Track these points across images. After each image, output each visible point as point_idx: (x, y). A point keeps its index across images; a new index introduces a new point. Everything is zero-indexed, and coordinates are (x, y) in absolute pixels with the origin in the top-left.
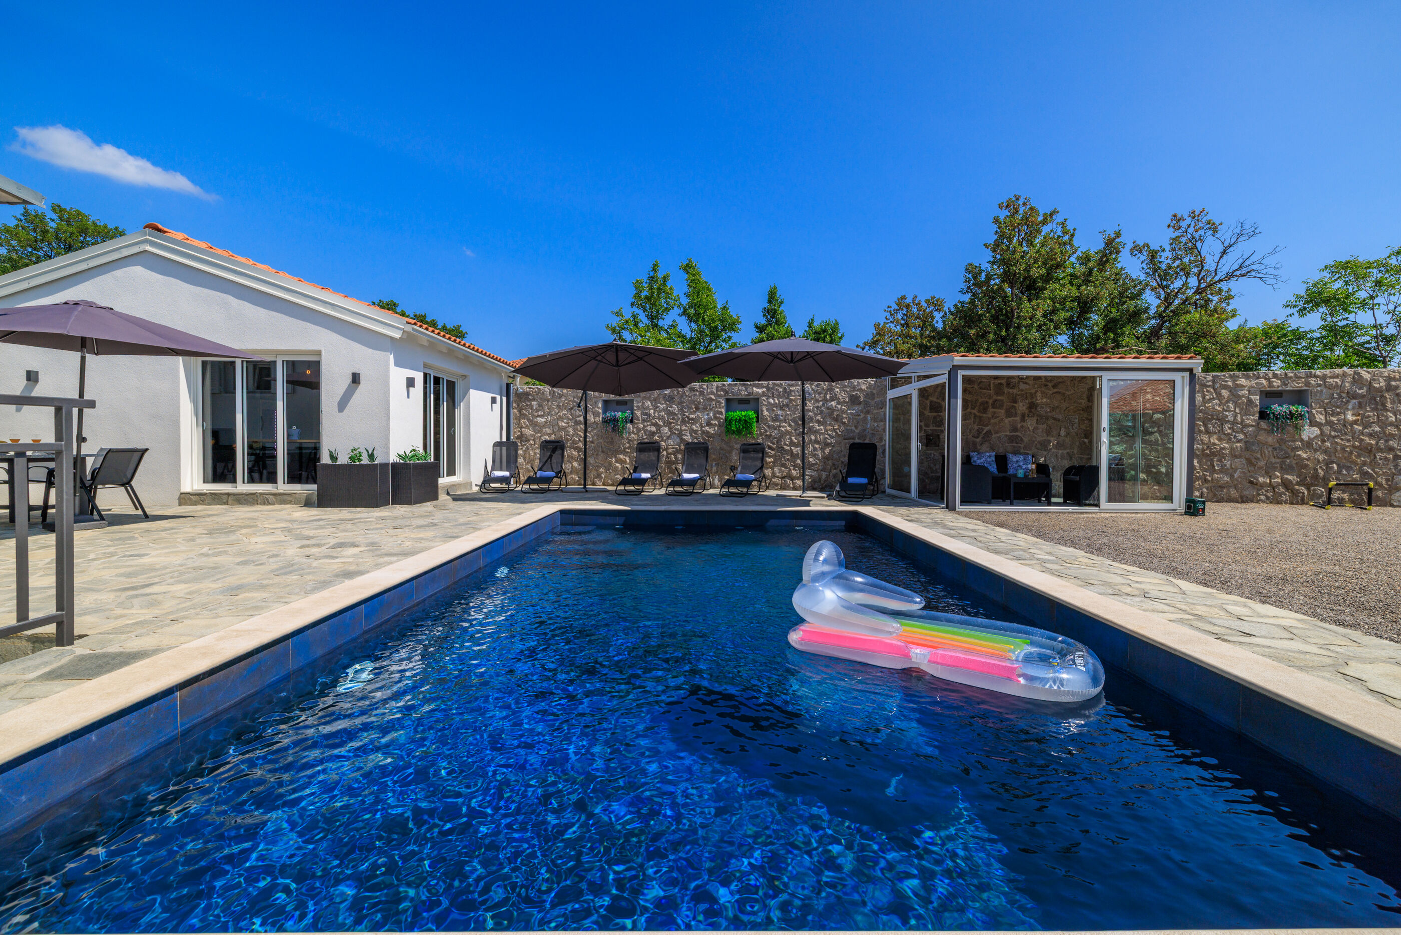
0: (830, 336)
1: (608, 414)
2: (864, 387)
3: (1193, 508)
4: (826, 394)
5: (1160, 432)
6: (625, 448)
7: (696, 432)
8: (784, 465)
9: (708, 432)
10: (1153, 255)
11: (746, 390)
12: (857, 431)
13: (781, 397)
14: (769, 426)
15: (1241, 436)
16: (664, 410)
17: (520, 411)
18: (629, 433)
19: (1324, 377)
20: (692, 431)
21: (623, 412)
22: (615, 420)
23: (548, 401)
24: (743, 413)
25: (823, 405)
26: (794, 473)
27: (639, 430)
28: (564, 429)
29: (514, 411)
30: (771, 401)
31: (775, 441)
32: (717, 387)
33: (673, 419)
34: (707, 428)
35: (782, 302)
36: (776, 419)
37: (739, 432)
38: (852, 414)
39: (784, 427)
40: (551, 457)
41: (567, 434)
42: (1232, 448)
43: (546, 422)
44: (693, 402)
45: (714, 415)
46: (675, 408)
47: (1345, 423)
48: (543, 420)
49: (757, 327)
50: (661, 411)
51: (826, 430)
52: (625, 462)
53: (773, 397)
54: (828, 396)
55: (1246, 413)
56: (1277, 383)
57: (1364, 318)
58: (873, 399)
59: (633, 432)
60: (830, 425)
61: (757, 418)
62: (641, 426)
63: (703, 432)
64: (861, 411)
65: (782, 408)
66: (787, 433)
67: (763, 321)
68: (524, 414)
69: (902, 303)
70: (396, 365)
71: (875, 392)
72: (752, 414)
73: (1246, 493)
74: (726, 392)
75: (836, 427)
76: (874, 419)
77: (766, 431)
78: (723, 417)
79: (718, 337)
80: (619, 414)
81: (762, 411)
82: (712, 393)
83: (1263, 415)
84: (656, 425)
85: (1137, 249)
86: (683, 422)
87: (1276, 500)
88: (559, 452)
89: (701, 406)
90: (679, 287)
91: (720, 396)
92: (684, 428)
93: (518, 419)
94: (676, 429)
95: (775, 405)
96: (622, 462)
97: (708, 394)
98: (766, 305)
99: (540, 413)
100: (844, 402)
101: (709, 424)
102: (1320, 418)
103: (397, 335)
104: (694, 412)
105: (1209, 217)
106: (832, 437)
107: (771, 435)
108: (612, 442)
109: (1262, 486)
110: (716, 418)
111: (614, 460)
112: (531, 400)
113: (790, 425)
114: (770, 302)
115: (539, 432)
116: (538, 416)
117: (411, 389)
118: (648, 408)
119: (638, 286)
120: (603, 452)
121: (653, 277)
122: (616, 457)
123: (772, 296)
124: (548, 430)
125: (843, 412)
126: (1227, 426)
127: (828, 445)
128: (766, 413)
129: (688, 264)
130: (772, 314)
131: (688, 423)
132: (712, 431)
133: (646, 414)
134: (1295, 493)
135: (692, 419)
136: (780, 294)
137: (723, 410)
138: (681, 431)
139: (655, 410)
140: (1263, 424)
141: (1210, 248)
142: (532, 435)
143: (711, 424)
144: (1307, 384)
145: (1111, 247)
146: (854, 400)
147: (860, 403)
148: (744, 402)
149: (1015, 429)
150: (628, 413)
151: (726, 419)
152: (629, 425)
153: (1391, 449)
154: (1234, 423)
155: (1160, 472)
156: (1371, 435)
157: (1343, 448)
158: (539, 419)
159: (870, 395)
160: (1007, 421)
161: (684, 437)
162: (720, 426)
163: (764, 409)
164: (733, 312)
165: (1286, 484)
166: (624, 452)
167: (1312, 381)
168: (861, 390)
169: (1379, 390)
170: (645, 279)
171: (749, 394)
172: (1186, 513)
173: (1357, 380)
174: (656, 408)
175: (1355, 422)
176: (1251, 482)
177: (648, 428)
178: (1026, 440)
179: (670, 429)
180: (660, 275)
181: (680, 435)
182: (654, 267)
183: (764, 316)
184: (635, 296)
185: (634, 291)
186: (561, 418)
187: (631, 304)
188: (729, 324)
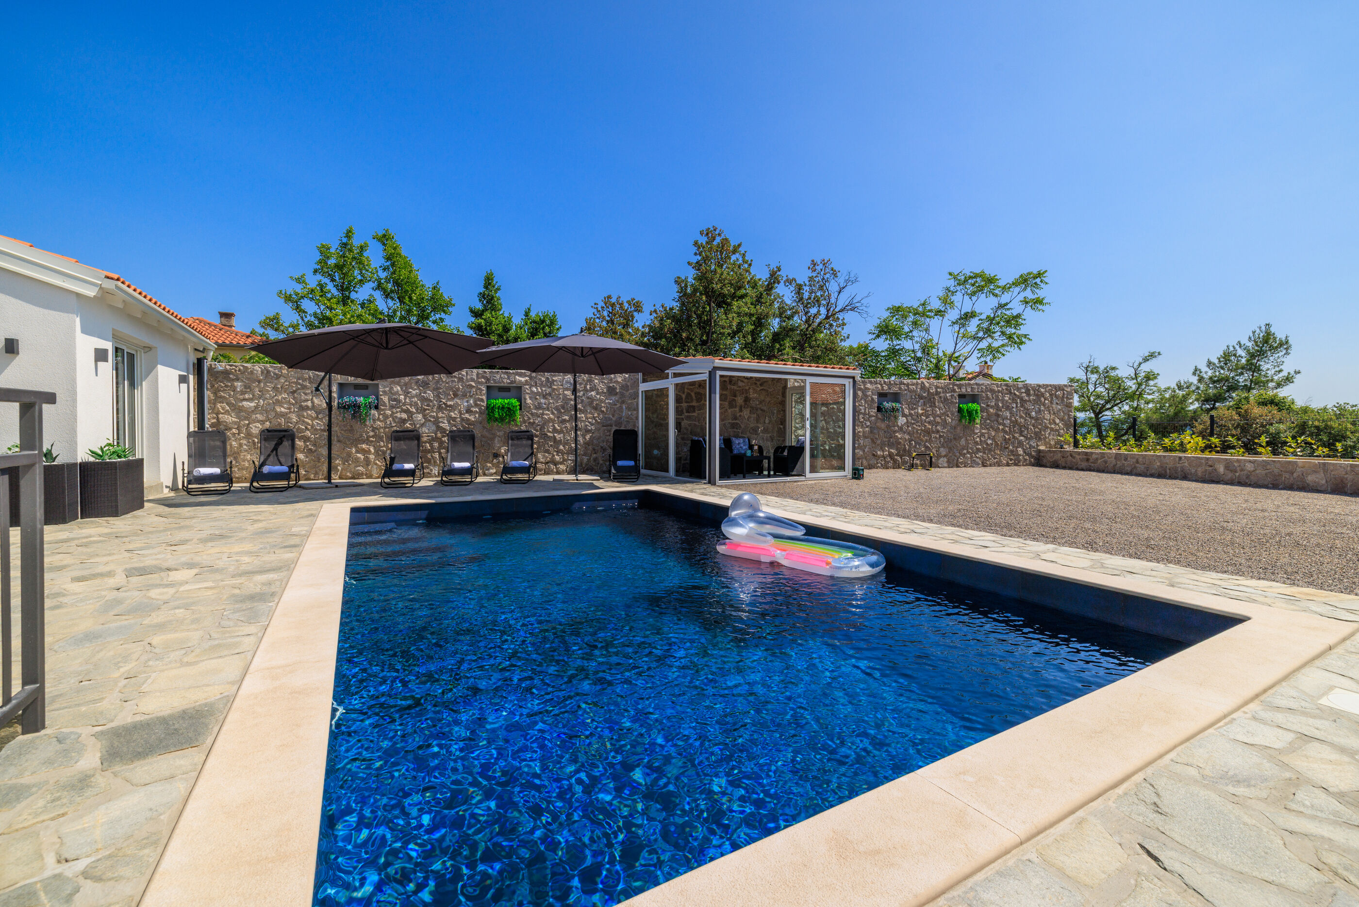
0: (549, 328)
1: (346, 399)
2: (620, 380)
3: (857, 474)
4: (586, 384)
5: (825, 420)
6: (368, 437)
7: (454, 419)
8: (547, 451)
9: (468, 420)
10: (799, 288)
11: (509, 378)
12: (614, 419)
13: (544, 386)
14: (532, 414)
15: (868, 424)
16: (416, 396)
17: (215, 393)
18: (374, 420)
19: (908, 385)
20: (450, 419)
21: (366, 397)
22: (356, 406)
23: (259, 382)
24: (506, 401)
25: (584, 395)
26: (557, 458)
27: (386, 417)
28: (283, 415)
29: (207, 394)
30: (534, 389)
31: (538, 428)
32: (478, 374)
33: (428, 405)
34: (467, 416)
35: (498, 289)
36: (539, 407)
37: (502, 419)
38: (609, 403)
39: (547, 414)
40: (275, 449)
41: (288, 420)
42: (864, 432)
43: (256, 407)
44: (451, 388)
45: (475, 402)
46: (430, 394)
47: (918, 415)
48: (252, 404)
49: (472, 311)
50: (413, 397)
51: (587, 418)
52: (369, 452)
53: (536, 386)
54: (588, 387)
55: (871, 408)
56: (886, 387)
57: (907, 344)
58: (628, 390)
59: (379, 419)
60: (591, 413)
61: (520, 405)
62: (389, 412)
63: (462, 419)
64: (618, 401)
65: (544, 397)
66: (550, 420)
67: (479, 306)
68: (221, 397)
69: (608, 301)
70: (84, 331)
71: (629, 384)
72: (515, 402)
73: (871, 462)
74: (488, 380)
75: (596, 415)
76: (628, 409)
77: (529, 418)
78: (485, 404)
79: (427, 318)
80: (361, 400)
81: (525, 399)
82: (472, 380)
83: (879, 409)
84: (407, 411)
85: (789, 282)
86: (440, 408)
87: (886, 467)
88: (286, 444)
89: (460, 393)
90: (375, 258)
91: (481, 383)
92: (440, 415)
93: (214, 403)
94: (431, 416)
95: (538, 393)
96: (365, 452)
97: (467, 380)
98: (482, 290)
99: (247, 396)
100: (603, 392)
101: (469, 411)
102: (906, 411)
103: (91, 292)
104: (452, 399)
105: (832, 266)
106: (592, 424)
107: (534, 423)
108: (351, 430)
109: (879, 457)
110: (476, 405)
111: (354, 450)
112: (233, 380)
113: (553, 413)
114: (486, 287)
115: (246, 418)
116: (245, 400)
117: (99, 364)
118: (397, 393)
119: (324, 251)
120: (339, 441)
121: (345, 245)
122: (356, 447)
123: (488, 282)
124: (259, 417)
125: (601, 401)
126: (861, 416)
127: (588, 431)
128: (529, 401)
129: (384, 236)
130: (489, 300)
131: (446, 410)
132: (472, 418)
133: (395, 400)
134: (895, 461)
135: (450, 406)
136: (497, 280)
137: (484, 397)
138: (437, 418)
139: (406, 396)
140: (879, 416)
141: (833, 287)
142: (235, 423)
143: (472, 411)
144: (900, 389)
145: (774, 278)
146: (611, 391)
147: (616, 394)
148: (505, 390)
149: (735, 418)
150: (372, 399)
151: (487, 407)
152: (374, 412)
153: (938, 432)
154: (864, 414)
155: (825, 449)
156: (929, 423)
157: (917, 430)
158: (245, 403)
159: (625, 387)
160: (729, 411)
161: (441, 425)
162: (481, 413)
163: (527, 397)
164: (446, 293)
165: (891, 455)
166: (367, 441)
167: (903, 387)
168: (617, 382)
169: (932, 394)
170: (335, 245)
171: (512, 382)
172: (853, 478)
173: (923, 387)
174: (406, 393)
175: (922, 414)
176: (874, 455)
177: (398, 415)
178: (743, 426)
179: (424, 416)
180: (356, 242)
181: (436, 422)
182: (349, 234)
183: (480, 301)
184: (320, 262)
185: (318, 257)
186: (279, 403)
187: (315, 271)
188: (440, 305)
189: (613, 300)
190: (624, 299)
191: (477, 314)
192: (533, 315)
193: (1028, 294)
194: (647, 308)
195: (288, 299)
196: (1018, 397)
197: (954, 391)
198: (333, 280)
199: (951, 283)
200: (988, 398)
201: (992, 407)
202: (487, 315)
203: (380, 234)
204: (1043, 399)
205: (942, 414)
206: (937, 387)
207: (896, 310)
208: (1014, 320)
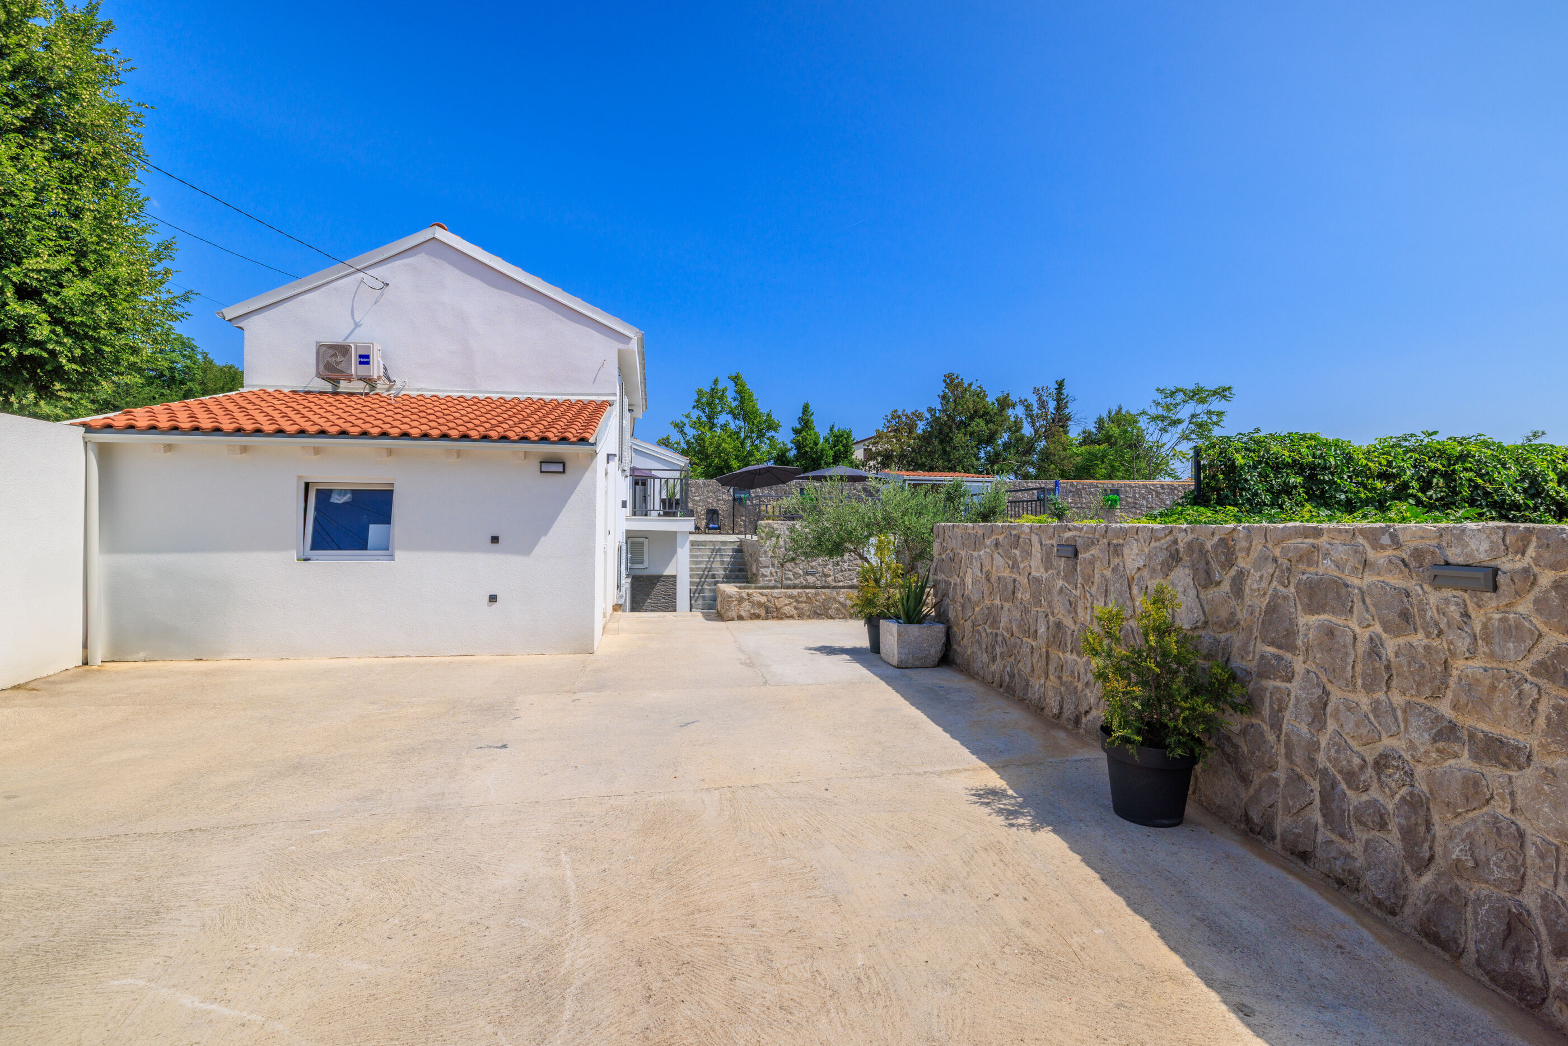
0: (846, 439)
1: (736, 495)
16: (767, 493)
21: (745, 494)
22: (741, 499)
23: (701, 487)
27: (753, 504)
28: (710, 503)
32: (796, 482)
35: (812, 414)
40: (711, 518)
41: (713, 506)
43: (699, 499)
44: (784, 489)
46: (773, 492)
47: (1069, 503)
49: (793, 430)
56: (1044, 485)
59: (750, 505)
62: (755, 502)
67: (799, 426)
69: (895, 415)
79: (763, 436)
80: (743, 496)
84: (763, 501)
88: (715, 515)
89: (788, 492)
90: (730, 394)
91: (798, 487)
98: (801, 415)
104: (784, 495)
112: (691, 487)
114: (804, 414)
115: (695, 504)
116: (695, 496)
118: (759, 492)
119: (700, 393)
121: (713, 390)
122: (740, 518)
123: (805, 409)
124: (700, 504)
129: (736, 377)
130: (806, 423)
131: (781, 500)
133: (758, 495)
135: (783, 498)
136: (811, 408)
145: (1004, 403)
156: (1078, 508)
164: (775, 417)
166: (745, 516)
169: (1079, 489)
170: (707, 389)
173: (1072, 485)
175: (1072, 502)
180: (720, 387)
182: (716, 382)
183: (799, 423)
184: (697, 401)
185: (696, 397)
186: (709, 497)
187: (694, 407)
188: (772, 427)
189: (900, 413)
190: (909, 412)
191: (797, 432)
192: (835, 430)
195: (676, 425)
196: (1154, 490)
197: (1098, 487)
198: (704, 412)
199: (1159, 397)
200: (1126, 491)
201: (1130, 497)
202: (804, 433)
203: (734, 375)
204: (1176, 492)
205: (1089, 502)
206: (1084, 485)
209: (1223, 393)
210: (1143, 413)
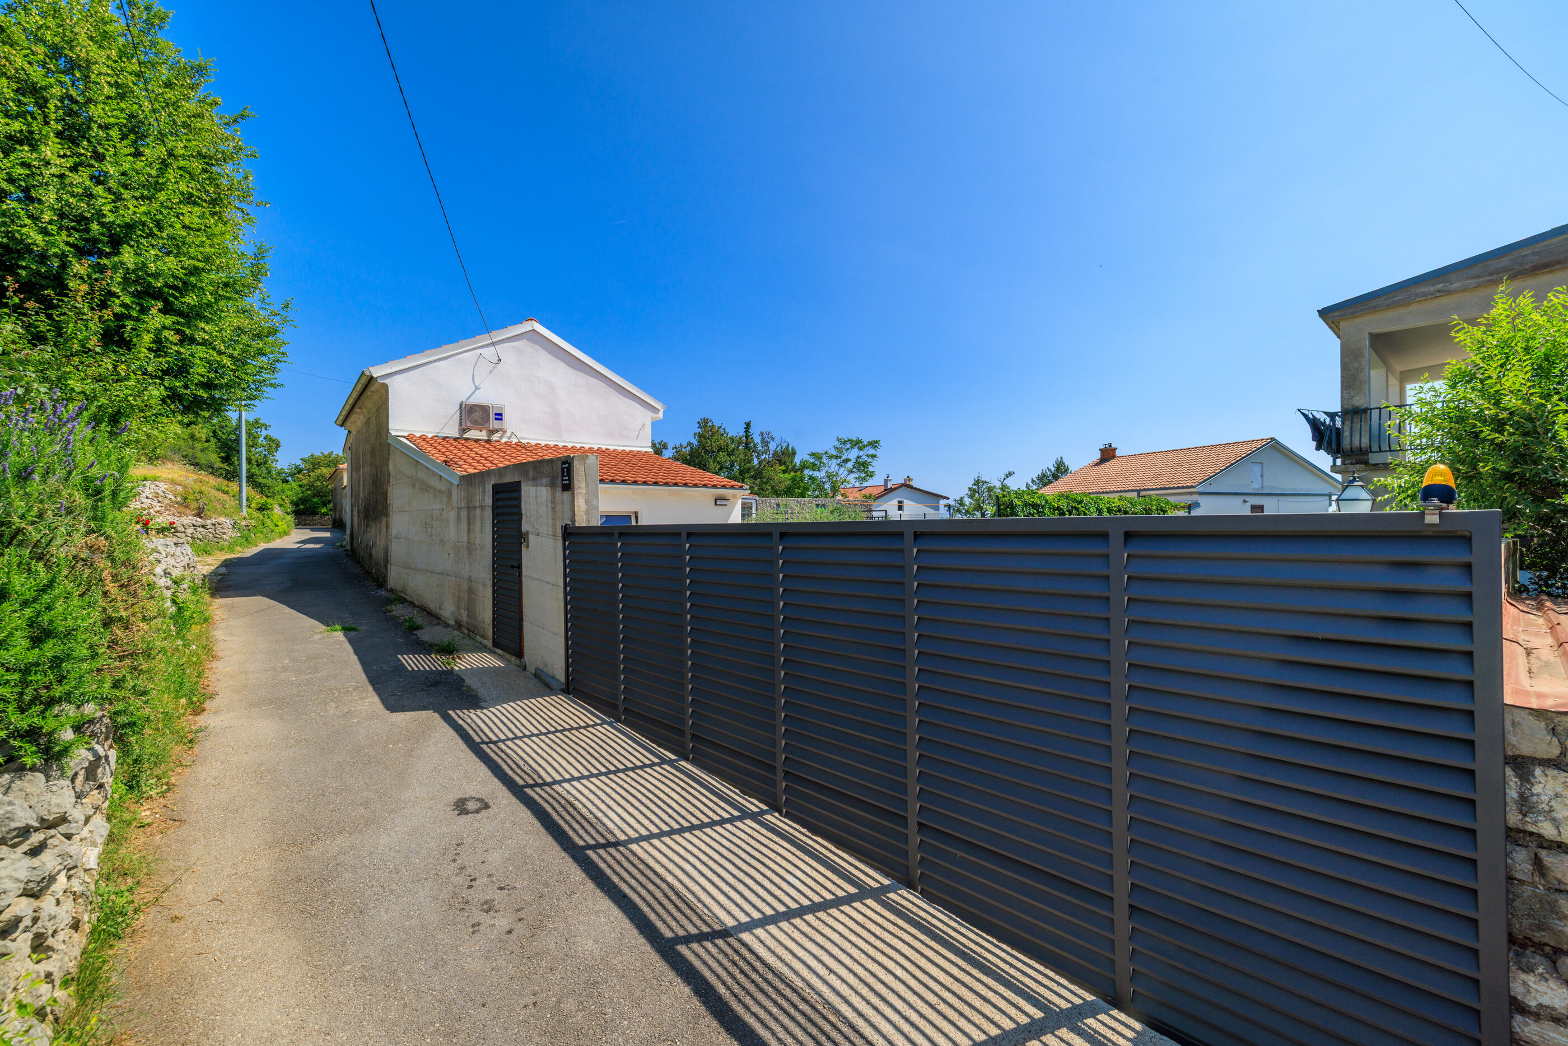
193: (871, 451)
194: (670, 446)
199: (837, 444)
207: (812, 454)
208: (864, 464)
209: (874, 444)
210: (826, 453)
